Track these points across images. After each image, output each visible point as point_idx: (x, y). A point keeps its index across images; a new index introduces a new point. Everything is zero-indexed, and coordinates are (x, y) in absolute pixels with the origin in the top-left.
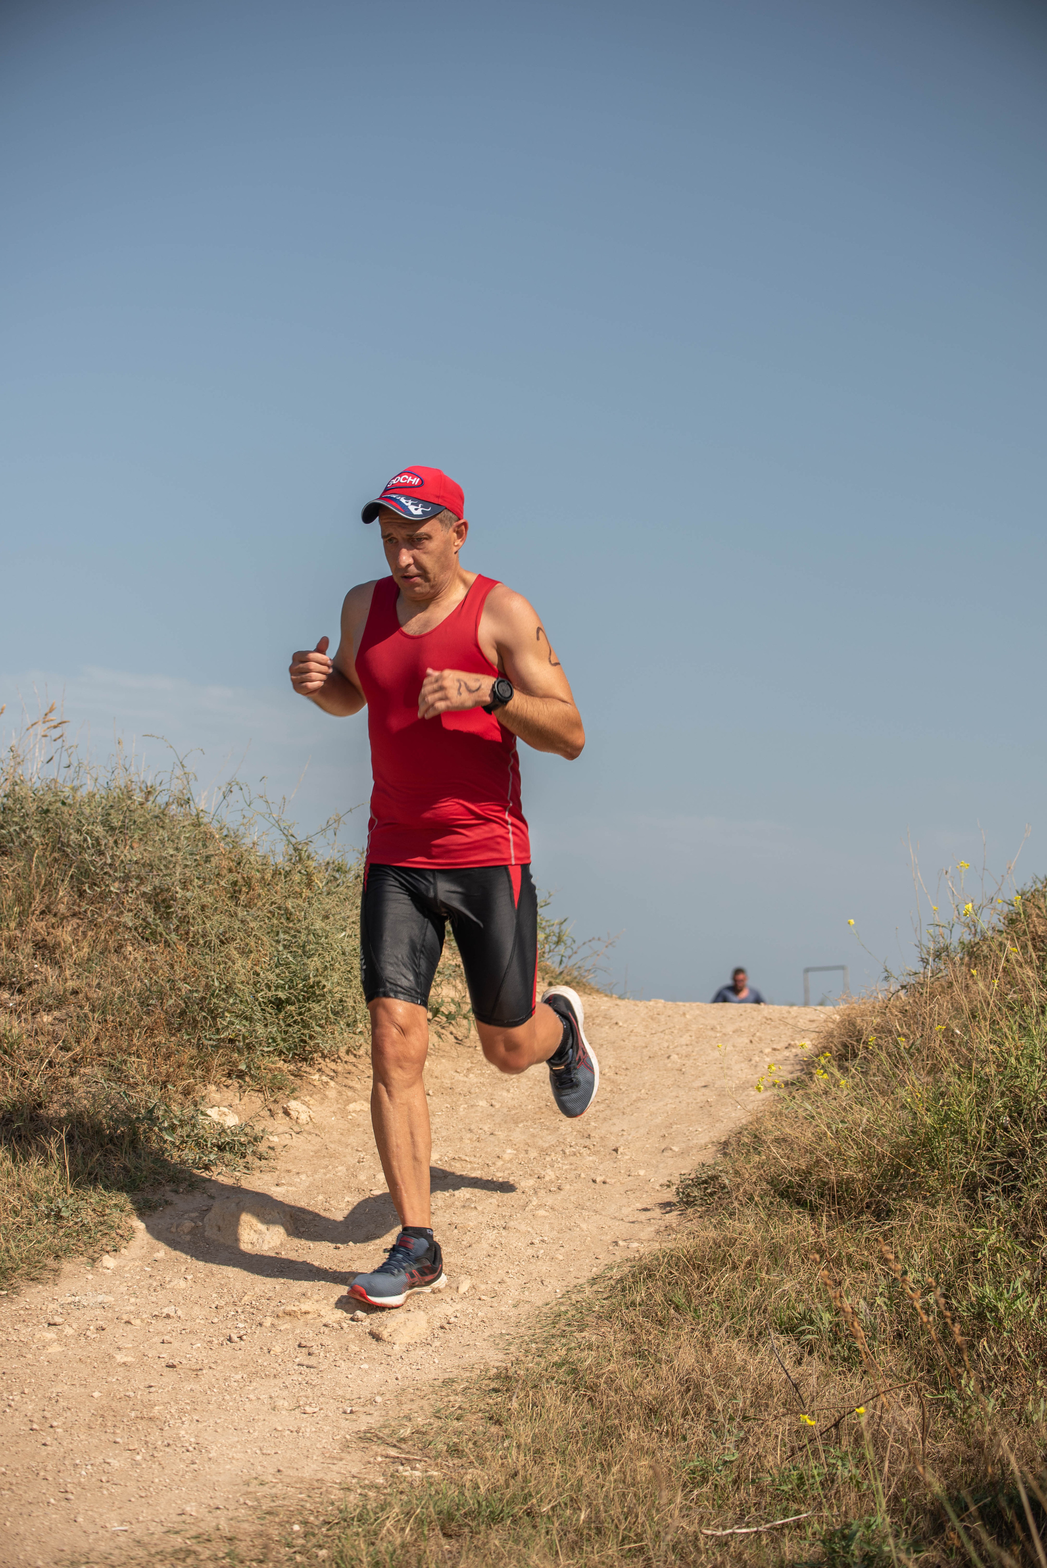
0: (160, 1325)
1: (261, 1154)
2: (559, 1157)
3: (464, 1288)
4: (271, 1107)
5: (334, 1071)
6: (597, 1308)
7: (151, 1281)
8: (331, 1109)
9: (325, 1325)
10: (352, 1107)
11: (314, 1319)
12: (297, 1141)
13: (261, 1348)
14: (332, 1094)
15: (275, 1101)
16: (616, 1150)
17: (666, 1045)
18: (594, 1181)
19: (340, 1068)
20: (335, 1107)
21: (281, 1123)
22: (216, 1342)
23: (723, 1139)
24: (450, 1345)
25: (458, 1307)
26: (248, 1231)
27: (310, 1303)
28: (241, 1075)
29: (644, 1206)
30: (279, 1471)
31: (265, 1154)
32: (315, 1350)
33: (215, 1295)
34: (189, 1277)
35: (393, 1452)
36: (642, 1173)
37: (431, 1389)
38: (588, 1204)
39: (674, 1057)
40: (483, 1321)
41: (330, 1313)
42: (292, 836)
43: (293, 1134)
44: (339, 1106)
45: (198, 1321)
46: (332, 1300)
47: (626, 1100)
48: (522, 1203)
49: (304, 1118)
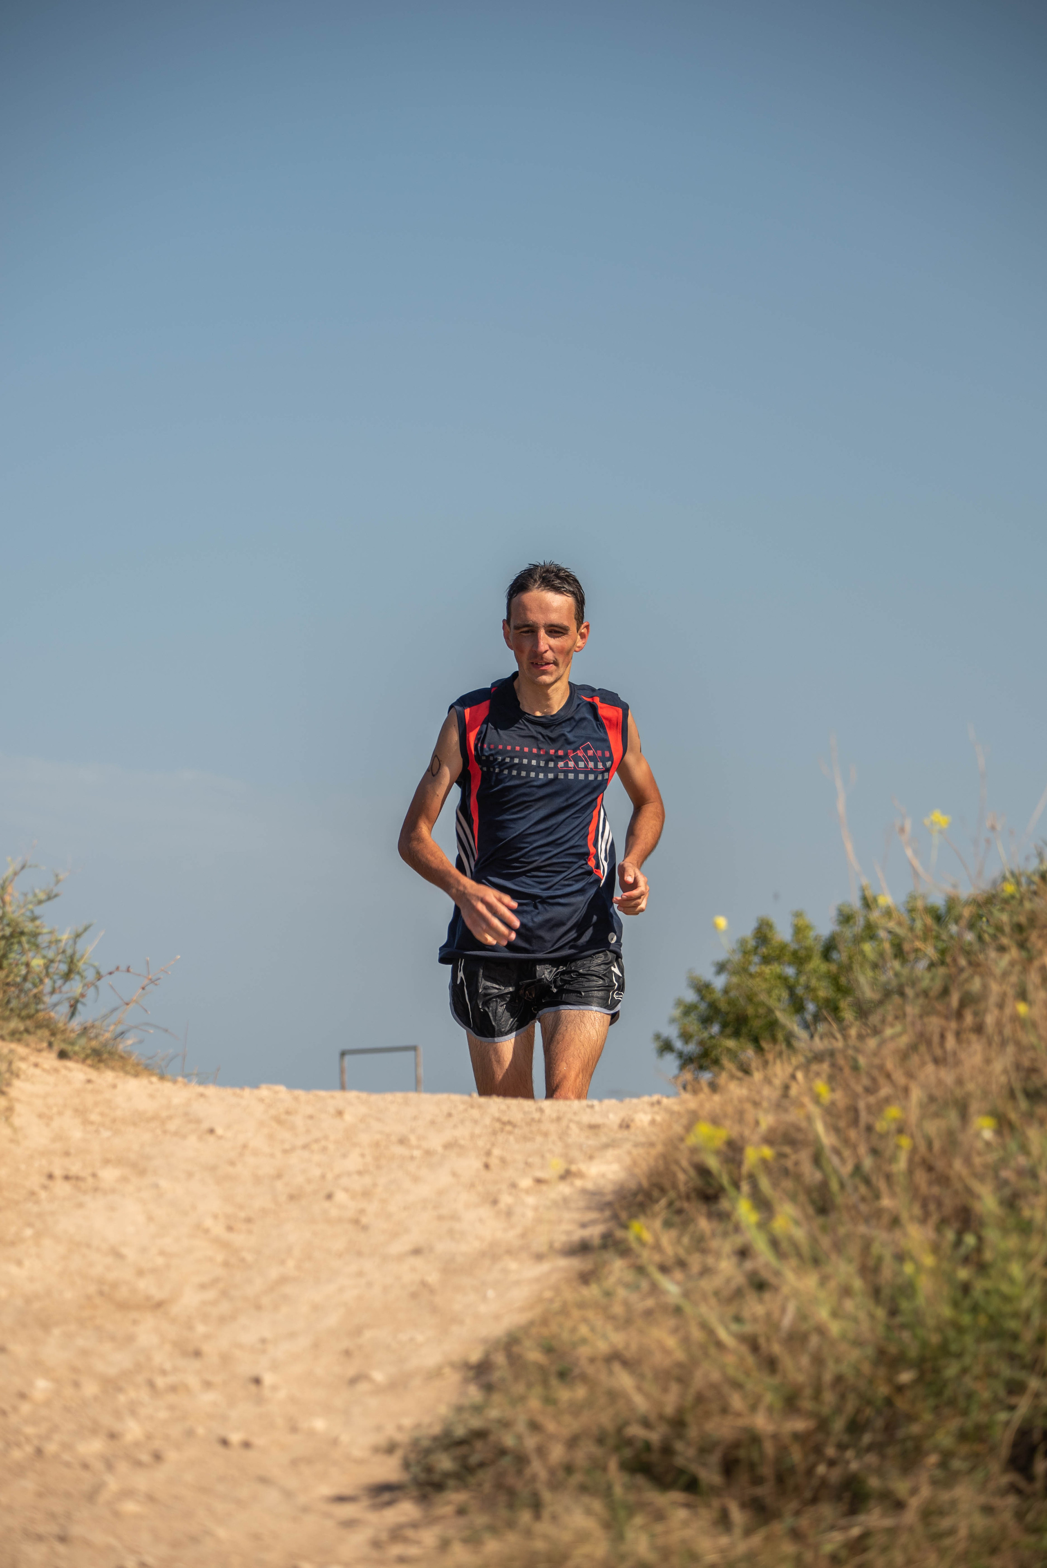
2: (144, 1395)
16: (257, 1381)
17: (317, 1172)
18: (225, 1442)
23: (475, 1357)
29: (337, 1492)
36: (318, 1424)
39: (341, 1197)
47: (258, 1281)
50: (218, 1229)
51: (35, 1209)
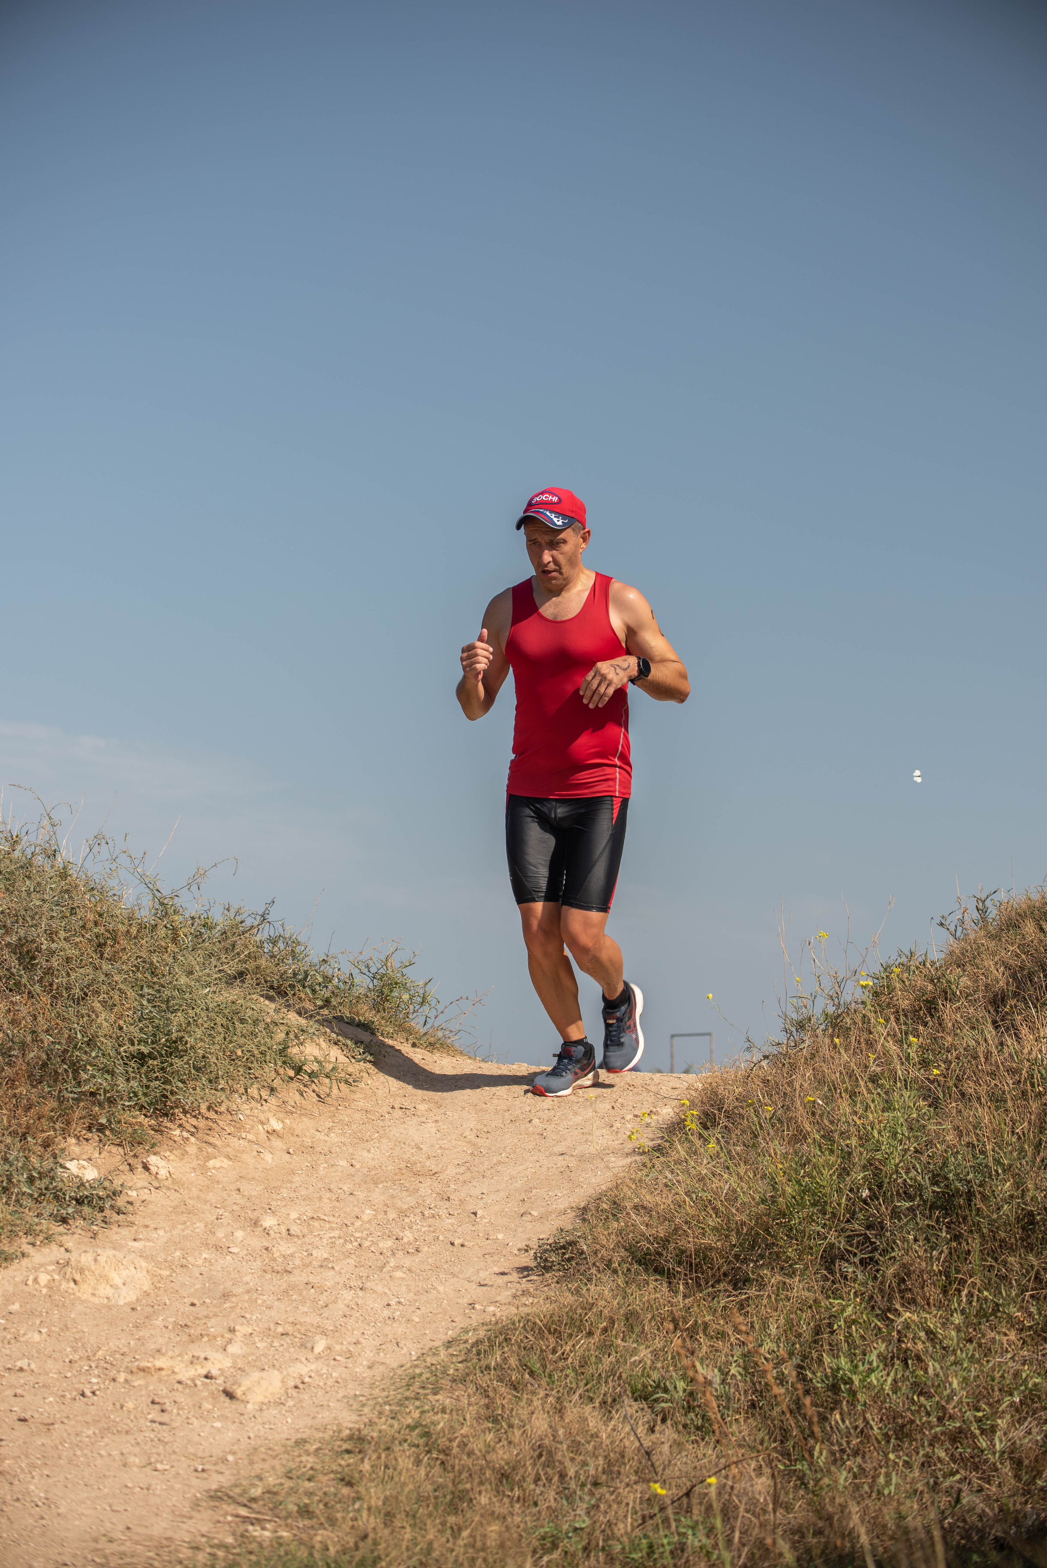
0: (12, 1378)
1: (119, 1209)
2: (418, 1218)
3: (319, 1348)
4: (131, 1161)
5: (195, 1127)
6: (451, 1371)
7: (5, 1333)
8: (191, 1166)
9: (179, 1382)
10: (211, 1163)
11: (168, 1375)
12: (156, 1197)
13: (114, 1404)
14: (192, 1149)
15: (135, 1156)
16: (475, 1214)
17: (527, 1109)
18: (452, 1244)
19: (202, 1123)
20: (195, 1163)
21: (140, 1178)
22: (69, 1396)
23: (582, 1205)
24: (304, 1405)
25: (313, 1367)
26: (104, 1285)
27: (164, 1359)
28: (101, 1129)
29: (502, 1270)
30: (128, 1528)
31: (123, 1209)
32: (168, 1406)
33: (69, 1349)
34: (44, 1330)
35: (243, 1512)
36: (500, 1236)
37: (283, 1449)
38: (446, 1266)
39: (536, 1121)
40: (337, 1382)
41: (184, 1370)
42: (158, 890)
43: (152, 1189)
44: (199, 1162)
45: (51, 1375)
46: (186, 1357)
47: (486, 1163)
48: (379, 1263)
49: (163, 1173)
50: (471, 1136)
51: (382, 1124)
